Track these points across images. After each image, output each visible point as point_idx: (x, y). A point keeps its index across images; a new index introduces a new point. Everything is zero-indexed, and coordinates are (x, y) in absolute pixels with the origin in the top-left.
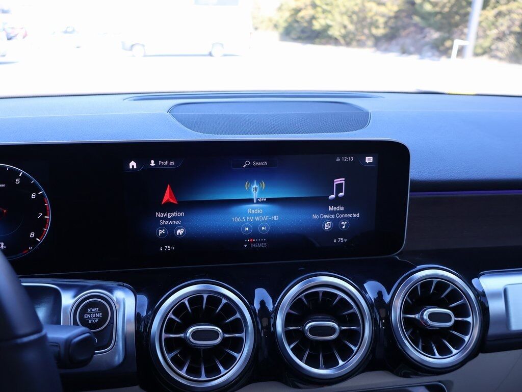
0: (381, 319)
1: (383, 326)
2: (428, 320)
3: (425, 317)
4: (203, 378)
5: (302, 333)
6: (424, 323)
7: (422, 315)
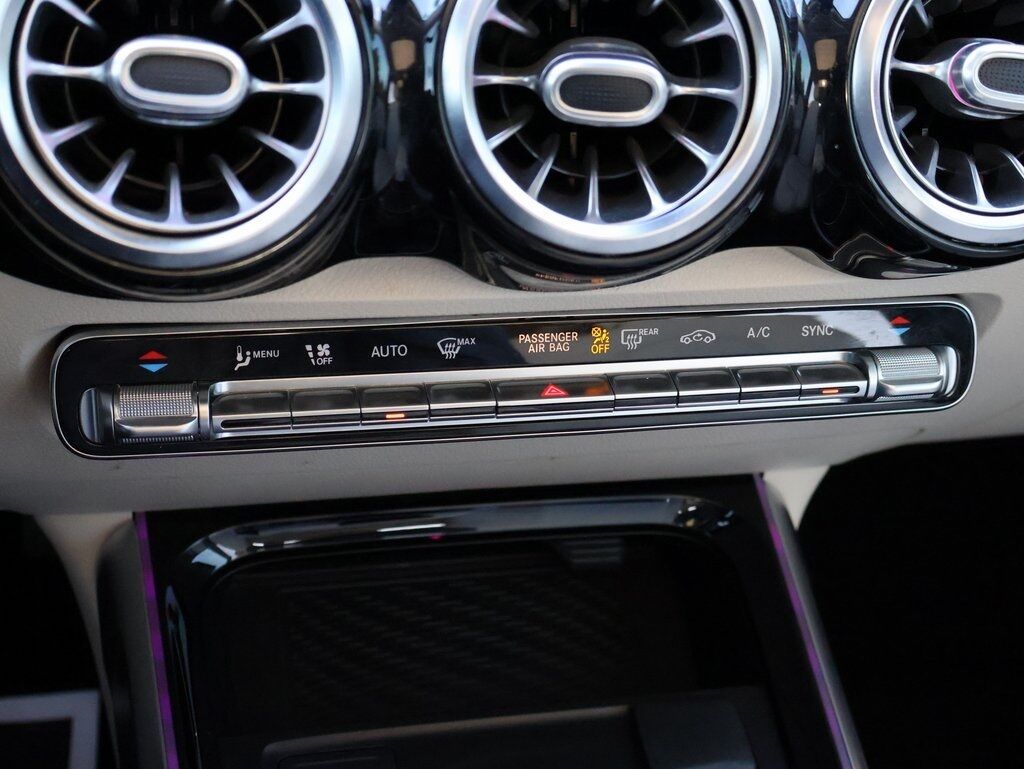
0: (816, 75)
1: (818, 99)
2: (977, 82)
3: (970, 70)
4: (176, 220)
5: (532, 100)
6: (963, 94)
7: (959, 64)
